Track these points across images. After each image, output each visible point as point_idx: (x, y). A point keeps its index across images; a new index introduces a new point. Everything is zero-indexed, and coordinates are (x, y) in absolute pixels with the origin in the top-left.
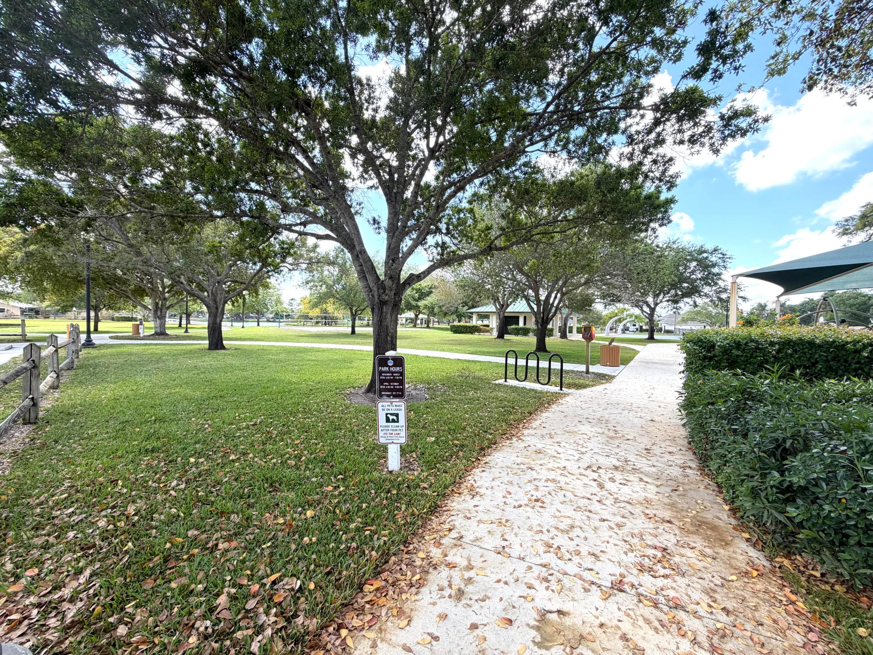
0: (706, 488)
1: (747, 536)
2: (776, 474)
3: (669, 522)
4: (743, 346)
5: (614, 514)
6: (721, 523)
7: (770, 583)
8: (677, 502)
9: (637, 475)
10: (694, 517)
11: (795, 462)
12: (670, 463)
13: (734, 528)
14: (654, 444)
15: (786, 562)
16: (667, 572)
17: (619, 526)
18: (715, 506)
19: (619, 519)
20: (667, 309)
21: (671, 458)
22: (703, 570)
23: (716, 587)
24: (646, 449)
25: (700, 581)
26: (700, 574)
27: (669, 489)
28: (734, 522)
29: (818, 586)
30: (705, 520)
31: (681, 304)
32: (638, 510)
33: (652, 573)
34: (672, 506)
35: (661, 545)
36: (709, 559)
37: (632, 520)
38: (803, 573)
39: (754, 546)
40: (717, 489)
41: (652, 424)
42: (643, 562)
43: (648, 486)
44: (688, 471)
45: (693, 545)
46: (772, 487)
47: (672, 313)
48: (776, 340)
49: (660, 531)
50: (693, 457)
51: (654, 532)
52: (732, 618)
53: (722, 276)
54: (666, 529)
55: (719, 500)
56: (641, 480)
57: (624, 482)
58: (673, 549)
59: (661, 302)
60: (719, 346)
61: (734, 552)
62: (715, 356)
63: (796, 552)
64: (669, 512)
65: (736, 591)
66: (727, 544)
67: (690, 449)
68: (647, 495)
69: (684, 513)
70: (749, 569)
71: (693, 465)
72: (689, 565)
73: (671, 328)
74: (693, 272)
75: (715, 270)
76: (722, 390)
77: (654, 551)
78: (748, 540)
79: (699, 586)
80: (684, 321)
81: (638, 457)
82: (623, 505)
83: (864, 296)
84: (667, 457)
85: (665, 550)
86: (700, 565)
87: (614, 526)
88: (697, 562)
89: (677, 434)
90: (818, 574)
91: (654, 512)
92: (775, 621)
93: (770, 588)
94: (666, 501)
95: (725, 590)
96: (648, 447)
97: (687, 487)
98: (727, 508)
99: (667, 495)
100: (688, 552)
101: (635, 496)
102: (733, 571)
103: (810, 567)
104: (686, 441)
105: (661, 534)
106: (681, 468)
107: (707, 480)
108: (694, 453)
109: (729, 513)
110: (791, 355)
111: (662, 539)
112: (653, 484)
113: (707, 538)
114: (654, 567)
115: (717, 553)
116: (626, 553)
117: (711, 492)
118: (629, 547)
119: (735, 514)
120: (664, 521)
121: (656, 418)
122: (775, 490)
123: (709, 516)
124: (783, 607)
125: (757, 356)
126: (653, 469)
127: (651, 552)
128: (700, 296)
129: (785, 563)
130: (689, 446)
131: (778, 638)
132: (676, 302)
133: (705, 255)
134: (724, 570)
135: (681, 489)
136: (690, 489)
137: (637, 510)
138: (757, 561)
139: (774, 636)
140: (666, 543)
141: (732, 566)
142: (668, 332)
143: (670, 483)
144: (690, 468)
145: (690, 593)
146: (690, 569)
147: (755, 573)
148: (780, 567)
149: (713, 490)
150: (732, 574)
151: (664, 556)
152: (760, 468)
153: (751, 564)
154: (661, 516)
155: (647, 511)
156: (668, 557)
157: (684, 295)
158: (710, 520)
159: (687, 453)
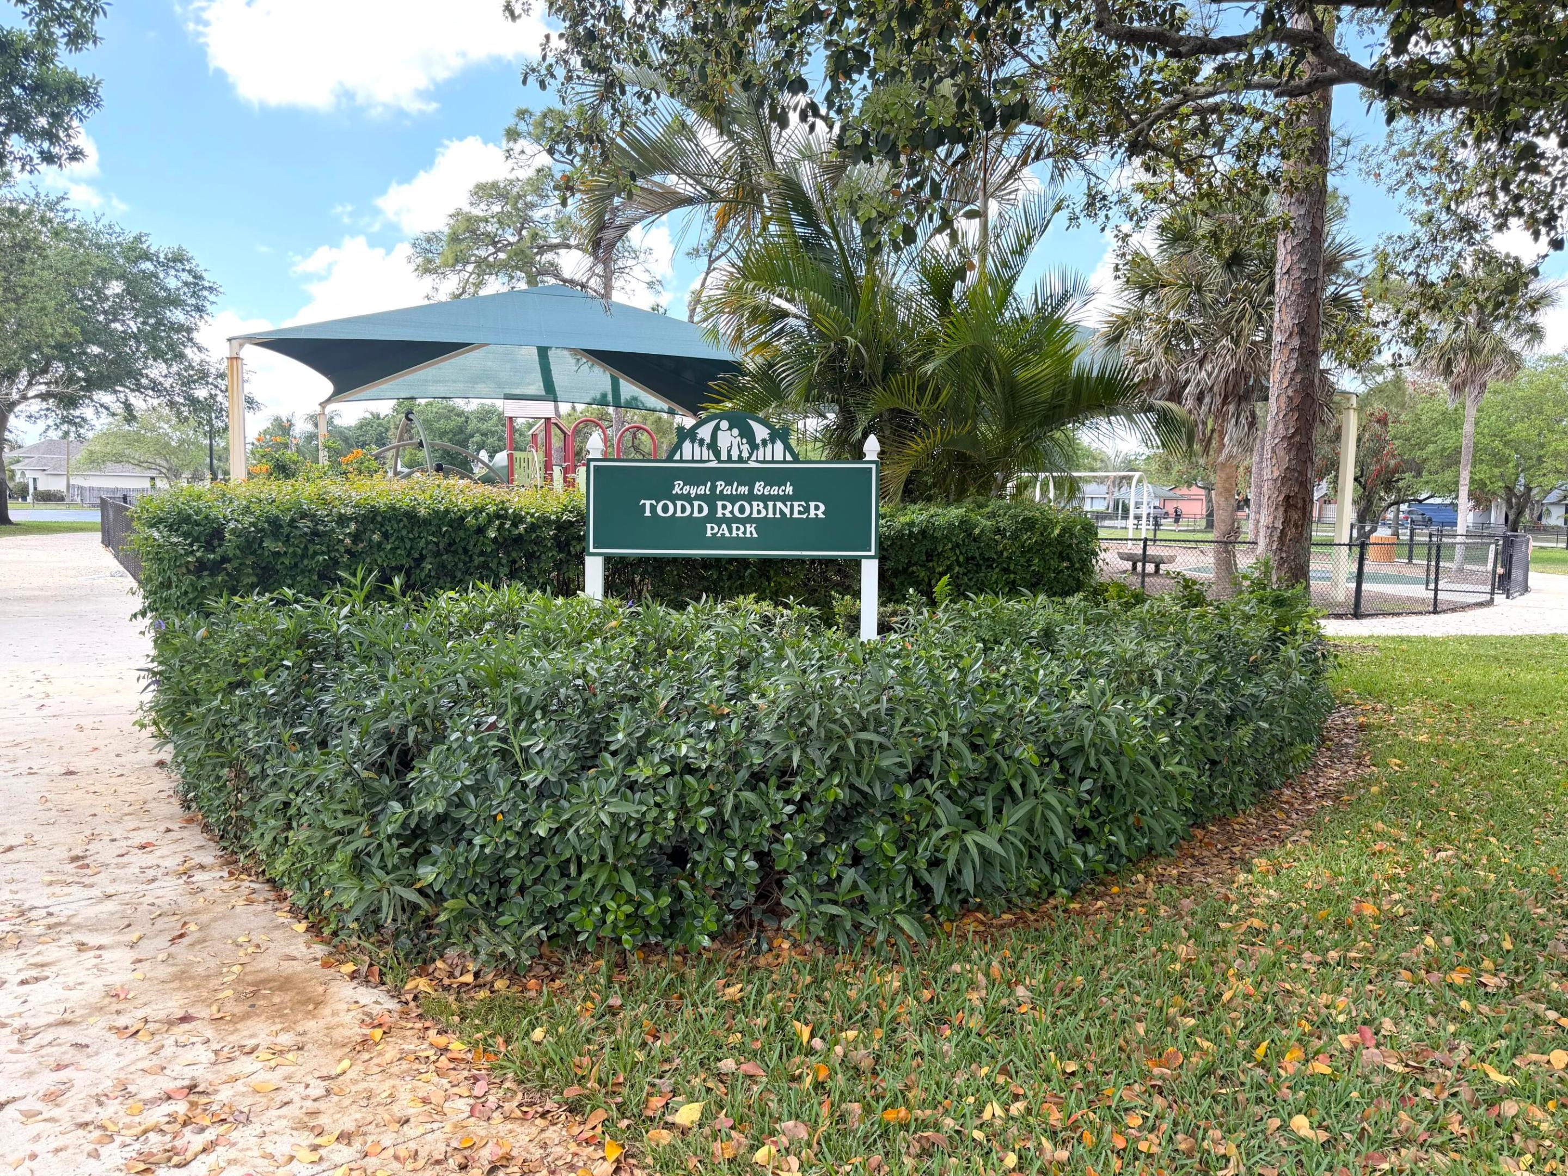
0: (250, 902)
1: (349, 968)
2: (396, 806)
3: (185, 1019)
4: (286, 530)
5: (30, 1074)
6: (297, 966)
7: (404, 1038)
8: (190, 964)
9: (66, 939)
10: (239, 980)
11: (426, 769)
12: (150, 873)
13: (326, 965)
14: (92, 837)
15: (422, 984)
16: (210, 1135)
17: (52, 1097)
18: (277, 934)
19: (48, 1080)
20: (41, 424)
21: (149, 859)
22: (284, 1084)
23: (316, 1104)
24: (75, 859)
25: (285, 1110)
26: (281, 1097)
27: (163, 942)
28: (320, 950)
29: (472, 998)
30: (262, 976)
31: (87, 411)
32: (94, 1030)
33: (175, 1160)
34: (182, 977)
35: (179, 1083)
36: (290, 1056)
37: (85, 1062)
38: (448, 988)
39: (367, 982)
40: (271, 895)
41: (71, 782)
42: (145, 1149)
43: (106, 954)
44: (199, 877)
45: (250, 1043)
46: (389, 838)
47: (54, 435)
48: (349, 511)
49: (168, 1051)
50: (200, 838)
51: (156, 1061)
52: (357, 1144)
53: (195, 335)
54: (182, 1039)
55: (283, 917)
56: (82, 947)
57: (34, 973)
58: (210, 1077)
59: (24, 398)
60: (233, 531)
61: (334, 1014)
62: (225, 559)
63: (436, 955)
64: (178, 996)
65: (354, 1088)
66: (318, 1004)
67: (190, 821)
68: (109, 979)
69: (213, 983)
70: (367, 1031)
71: (207, 858)
72: (257, 1092)
73: (58, 485)
74: (114, 315)
75: (177, 315)
76: (259, 646)
77: (167, 1108)
78: (353, 976)
79: (284, 1123)
80: (95, 462)
81: (57, 889)
82: (47, 1037)
83: (459, 415)
84: (139, 859)
85: (192, 1088)
86: (275, 1078)
87: (39, 1106)
88: (270, 1075)
89: (148, 792)
90: (469, 978)
91: (140, 1014)
92: (425, 1101)
93: (406, 1047)
94: (164, 971)
95: (335, 1099)
96: (78, 852)
97: (205, 918)
98: (301, 927)
99: (162, 956)
100: (245, 1065)
101: (76, 996)
102: (339, 1053)
103: (457, 973)
104: (176, 801)
105: (175, 1056)
106: (180, 875)
107: (247, 883)
108: (206, 828)
109: (308, 936)
110: (379, 545)
111: (176, 1068)
112: (118, 945)
113: (277, 1013)
114: (179, 1143)
115: (304, 1033)
116: (95, 1155)
117: (261, 907)
118: (98, 1133)
119: (319, 932)
120: (171, 1023)
121: (77, 765)
122: (395, 842)
123: (268, 963)
124: (432, 1067)
125: (315, 553)
126: (110, 906)
127: (158, 1114)
128: (139, 388)
129: (421, 988)
130: (188, 814)
131: (435, 1126)
132: (70, 402)
133: (147, 266)
134: (324, 1061)
135: (192, 927)
136: (215, 919)
137: (94, 1032)
138: (376, 1009)
139: (429, 1126)
140: (189, 1072)
141: (337, 1045)
142: (47, 497)
143: (160, 924)
144: (202, 867)
145: (270, 1149)
146: (257, 1098)
147: (378, 1033)
148: (415, 998)
149: (266, 901)
150: (340, 1061)
151: (193, 1105)
152: (364, 805)
153: (368, 1020)
154: (162, 1015)
155: (121, 1021)
156: (204, 1100)
157: (93, 383)
158: (273, 971)
159: (185, 834)
